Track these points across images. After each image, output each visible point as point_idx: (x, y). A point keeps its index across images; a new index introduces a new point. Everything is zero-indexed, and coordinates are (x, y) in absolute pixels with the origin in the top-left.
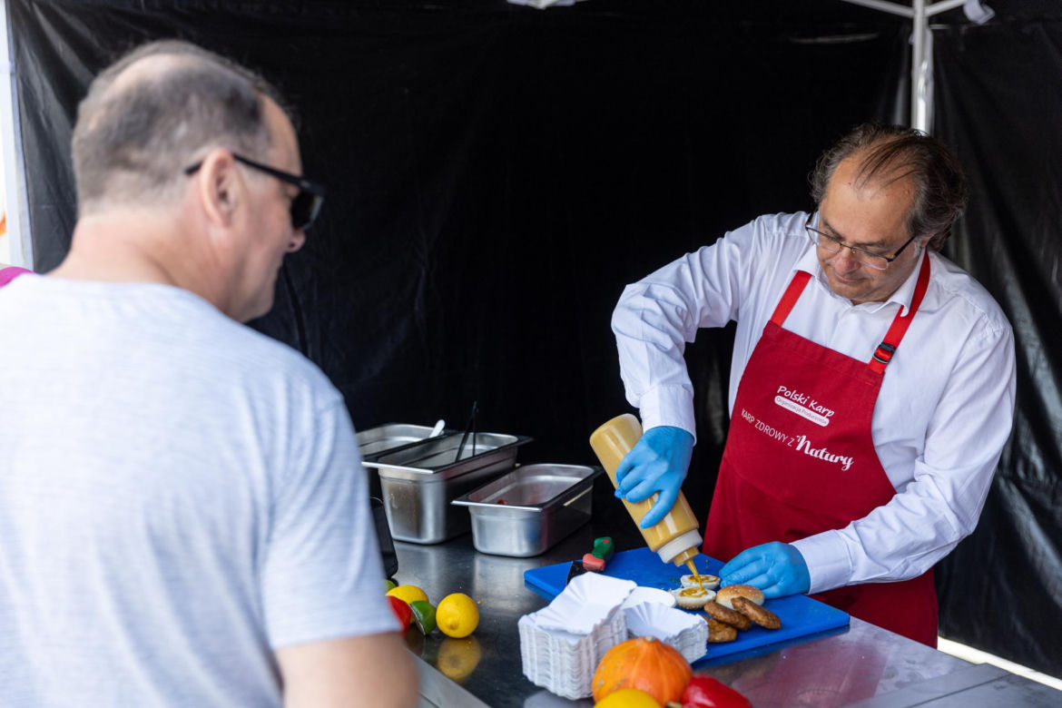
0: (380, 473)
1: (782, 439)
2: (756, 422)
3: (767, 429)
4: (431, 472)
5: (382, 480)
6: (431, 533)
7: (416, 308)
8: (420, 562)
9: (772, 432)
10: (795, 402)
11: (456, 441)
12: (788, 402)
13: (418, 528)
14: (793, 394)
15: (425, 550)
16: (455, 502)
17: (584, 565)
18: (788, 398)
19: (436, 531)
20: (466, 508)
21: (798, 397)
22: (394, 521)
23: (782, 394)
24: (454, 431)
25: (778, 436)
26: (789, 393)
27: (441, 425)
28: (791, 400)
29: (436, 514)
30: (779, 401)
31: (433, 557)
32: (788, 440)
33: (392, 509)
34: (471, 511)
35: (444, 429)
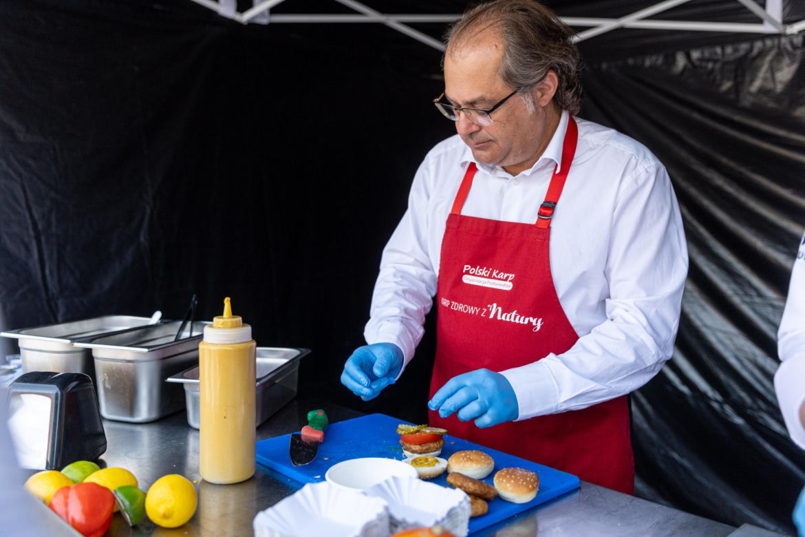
0: (95, 354)
1: (475, 312)
2: (451, 304)
3: (460, 307)
4: (146, 350)
5: (96, 361)
6: (144, 410)
7: (142, 239)
8: (132, 440)
9: (466, 308)
10: (480, 276)
11: (173, 329)
12: (475, 278)
13: (131, 407)
14: (478, 270)
15: (139, 428)
16: (170, 380)
17: (303, 438)
18: (474, 275)
19: (150, 410)
20: (181, 385)
21: (482, 272)
22: (107, 401)
23: (467, 273)
24: (170, 320)
25: (472, 310)
26: (472, 270)
27: (157, 316)
28: (477, 276)
29: (150, 392)
30: (467, 279)
31: (147, 436)
32: (481, 312)
33: (106, 389)
34: (186, 388)
35: (161, 319)
